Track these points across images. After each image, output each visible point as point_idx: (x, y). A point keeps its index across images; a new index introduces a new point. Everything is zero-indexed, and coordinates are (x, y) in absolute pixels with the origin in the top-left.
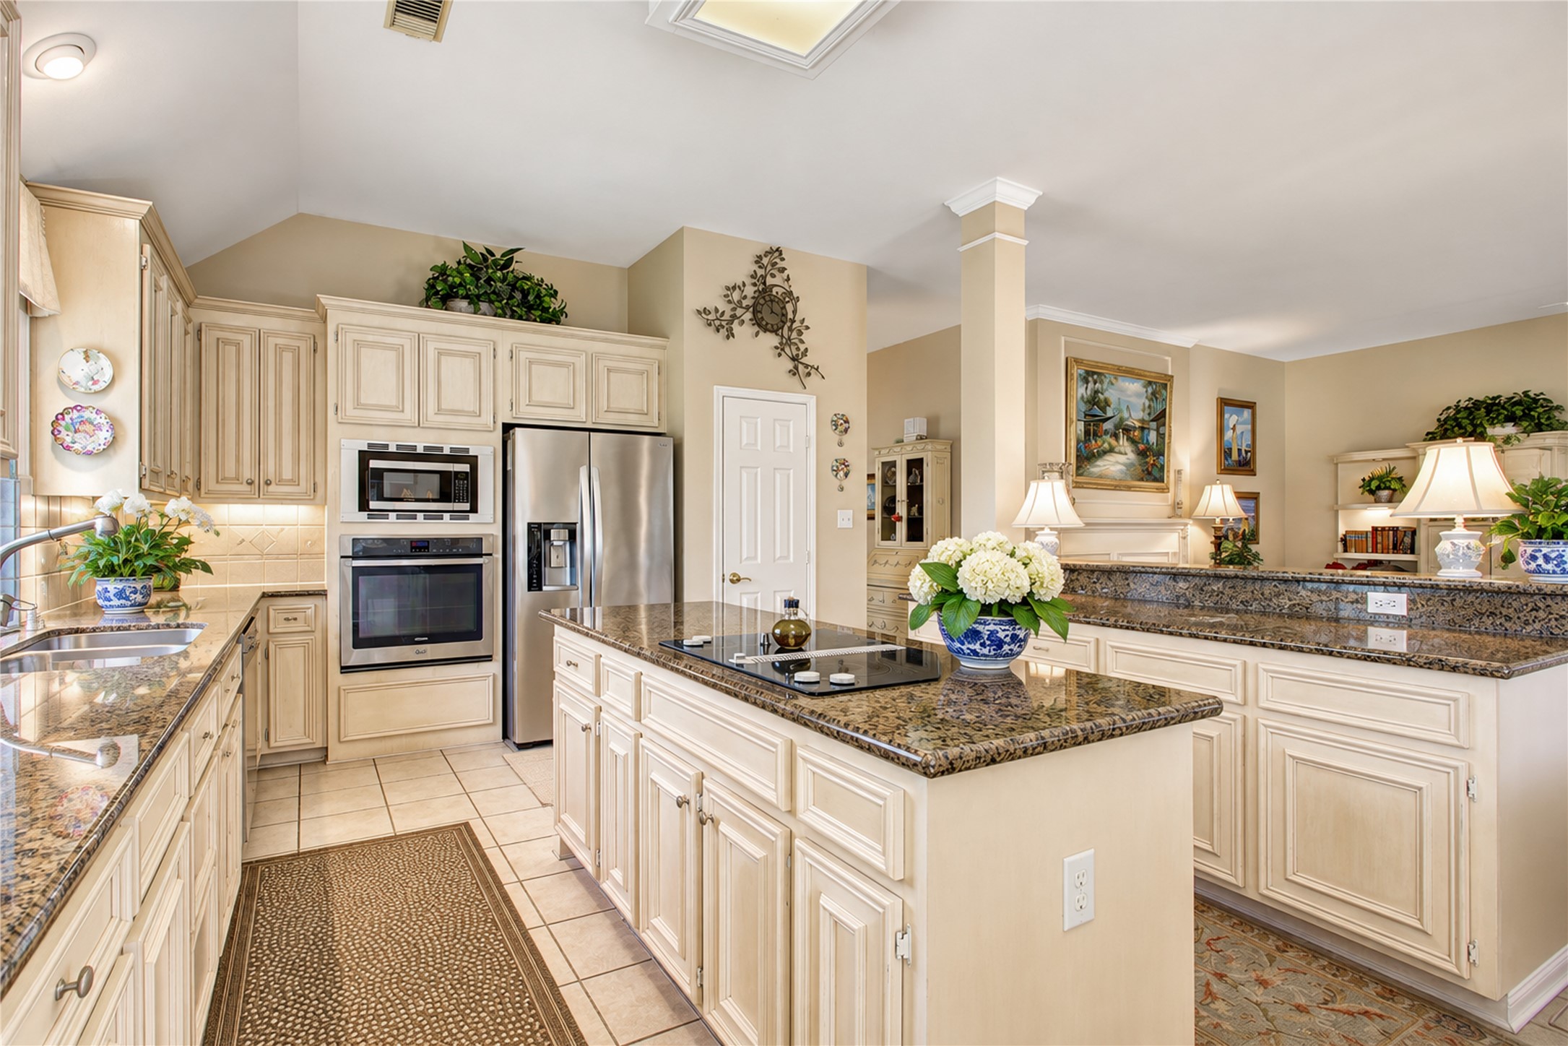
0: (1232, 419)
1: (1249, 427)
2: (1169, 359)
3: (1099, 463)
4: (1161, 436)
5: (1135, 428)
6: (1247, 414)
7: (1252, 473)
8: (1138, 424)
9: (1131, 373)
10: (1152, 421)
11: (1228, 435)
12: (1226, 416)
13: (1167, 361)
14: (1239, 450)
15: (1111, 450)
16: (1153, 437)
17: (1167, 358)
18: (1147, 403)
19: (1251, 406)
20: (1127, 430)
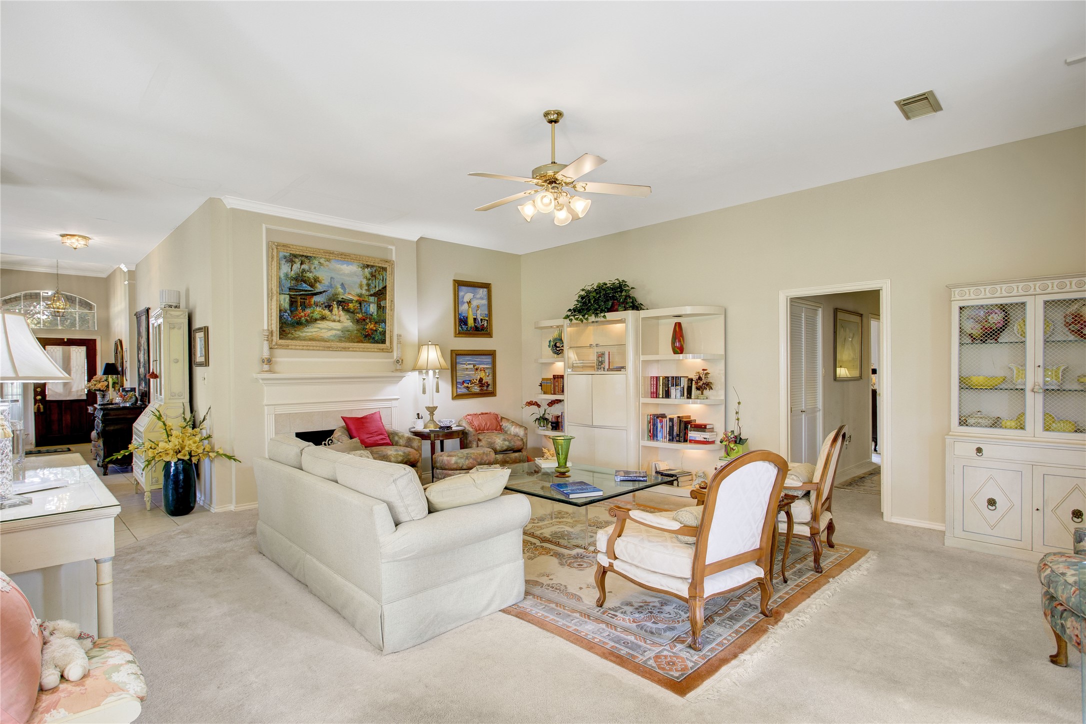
0: (467, 295)
1: (485, 302)
2: (393, 248)
3: (306, 329)
4: (381, 308)
5: (351, 301)
6: (482, 292)
7: (489, 335)
8: (355, 298)
9: (345, 257)
10: (371, 295)
11: (464, 308)
12: (461, 294)
13: (392, 249)
14: (475, 319)
15: (323, 318)
16: (373, 309)
17: (390, 247)
18: (365, 282)
19: (487, 286)
20: (343, 304)
